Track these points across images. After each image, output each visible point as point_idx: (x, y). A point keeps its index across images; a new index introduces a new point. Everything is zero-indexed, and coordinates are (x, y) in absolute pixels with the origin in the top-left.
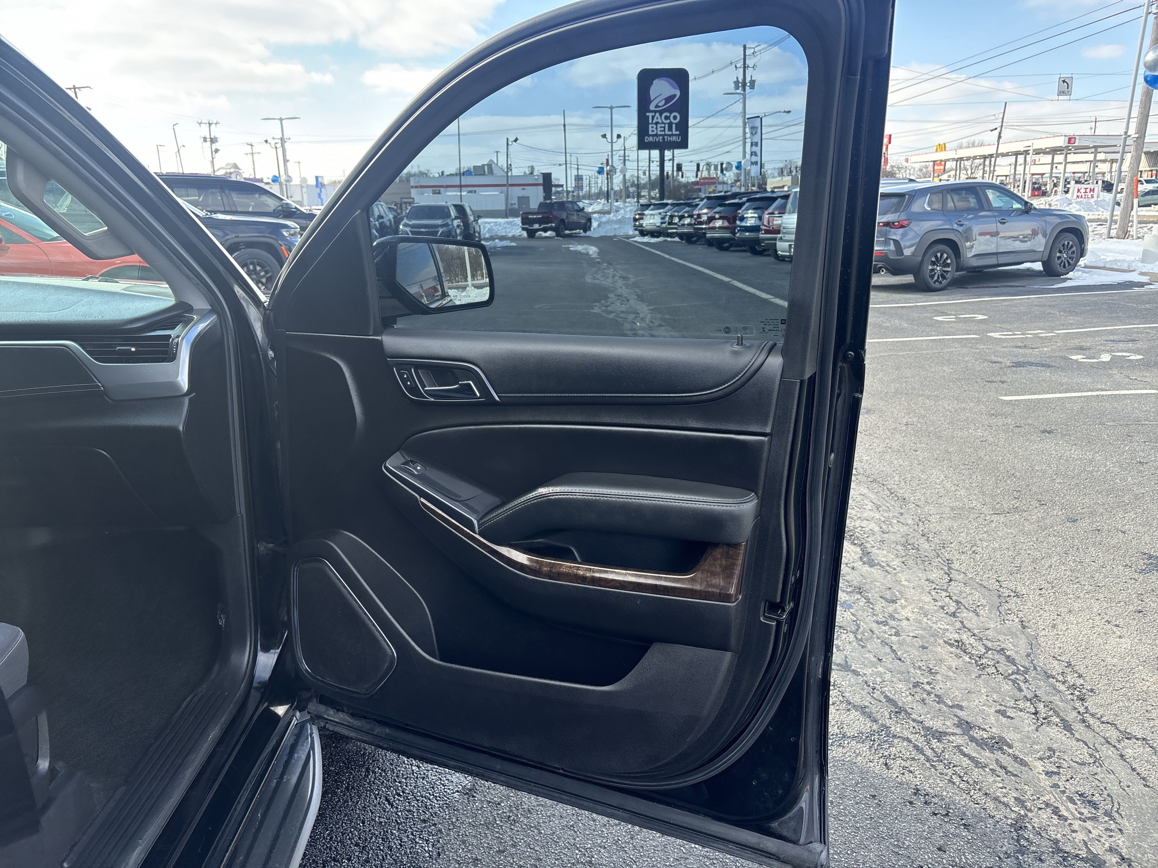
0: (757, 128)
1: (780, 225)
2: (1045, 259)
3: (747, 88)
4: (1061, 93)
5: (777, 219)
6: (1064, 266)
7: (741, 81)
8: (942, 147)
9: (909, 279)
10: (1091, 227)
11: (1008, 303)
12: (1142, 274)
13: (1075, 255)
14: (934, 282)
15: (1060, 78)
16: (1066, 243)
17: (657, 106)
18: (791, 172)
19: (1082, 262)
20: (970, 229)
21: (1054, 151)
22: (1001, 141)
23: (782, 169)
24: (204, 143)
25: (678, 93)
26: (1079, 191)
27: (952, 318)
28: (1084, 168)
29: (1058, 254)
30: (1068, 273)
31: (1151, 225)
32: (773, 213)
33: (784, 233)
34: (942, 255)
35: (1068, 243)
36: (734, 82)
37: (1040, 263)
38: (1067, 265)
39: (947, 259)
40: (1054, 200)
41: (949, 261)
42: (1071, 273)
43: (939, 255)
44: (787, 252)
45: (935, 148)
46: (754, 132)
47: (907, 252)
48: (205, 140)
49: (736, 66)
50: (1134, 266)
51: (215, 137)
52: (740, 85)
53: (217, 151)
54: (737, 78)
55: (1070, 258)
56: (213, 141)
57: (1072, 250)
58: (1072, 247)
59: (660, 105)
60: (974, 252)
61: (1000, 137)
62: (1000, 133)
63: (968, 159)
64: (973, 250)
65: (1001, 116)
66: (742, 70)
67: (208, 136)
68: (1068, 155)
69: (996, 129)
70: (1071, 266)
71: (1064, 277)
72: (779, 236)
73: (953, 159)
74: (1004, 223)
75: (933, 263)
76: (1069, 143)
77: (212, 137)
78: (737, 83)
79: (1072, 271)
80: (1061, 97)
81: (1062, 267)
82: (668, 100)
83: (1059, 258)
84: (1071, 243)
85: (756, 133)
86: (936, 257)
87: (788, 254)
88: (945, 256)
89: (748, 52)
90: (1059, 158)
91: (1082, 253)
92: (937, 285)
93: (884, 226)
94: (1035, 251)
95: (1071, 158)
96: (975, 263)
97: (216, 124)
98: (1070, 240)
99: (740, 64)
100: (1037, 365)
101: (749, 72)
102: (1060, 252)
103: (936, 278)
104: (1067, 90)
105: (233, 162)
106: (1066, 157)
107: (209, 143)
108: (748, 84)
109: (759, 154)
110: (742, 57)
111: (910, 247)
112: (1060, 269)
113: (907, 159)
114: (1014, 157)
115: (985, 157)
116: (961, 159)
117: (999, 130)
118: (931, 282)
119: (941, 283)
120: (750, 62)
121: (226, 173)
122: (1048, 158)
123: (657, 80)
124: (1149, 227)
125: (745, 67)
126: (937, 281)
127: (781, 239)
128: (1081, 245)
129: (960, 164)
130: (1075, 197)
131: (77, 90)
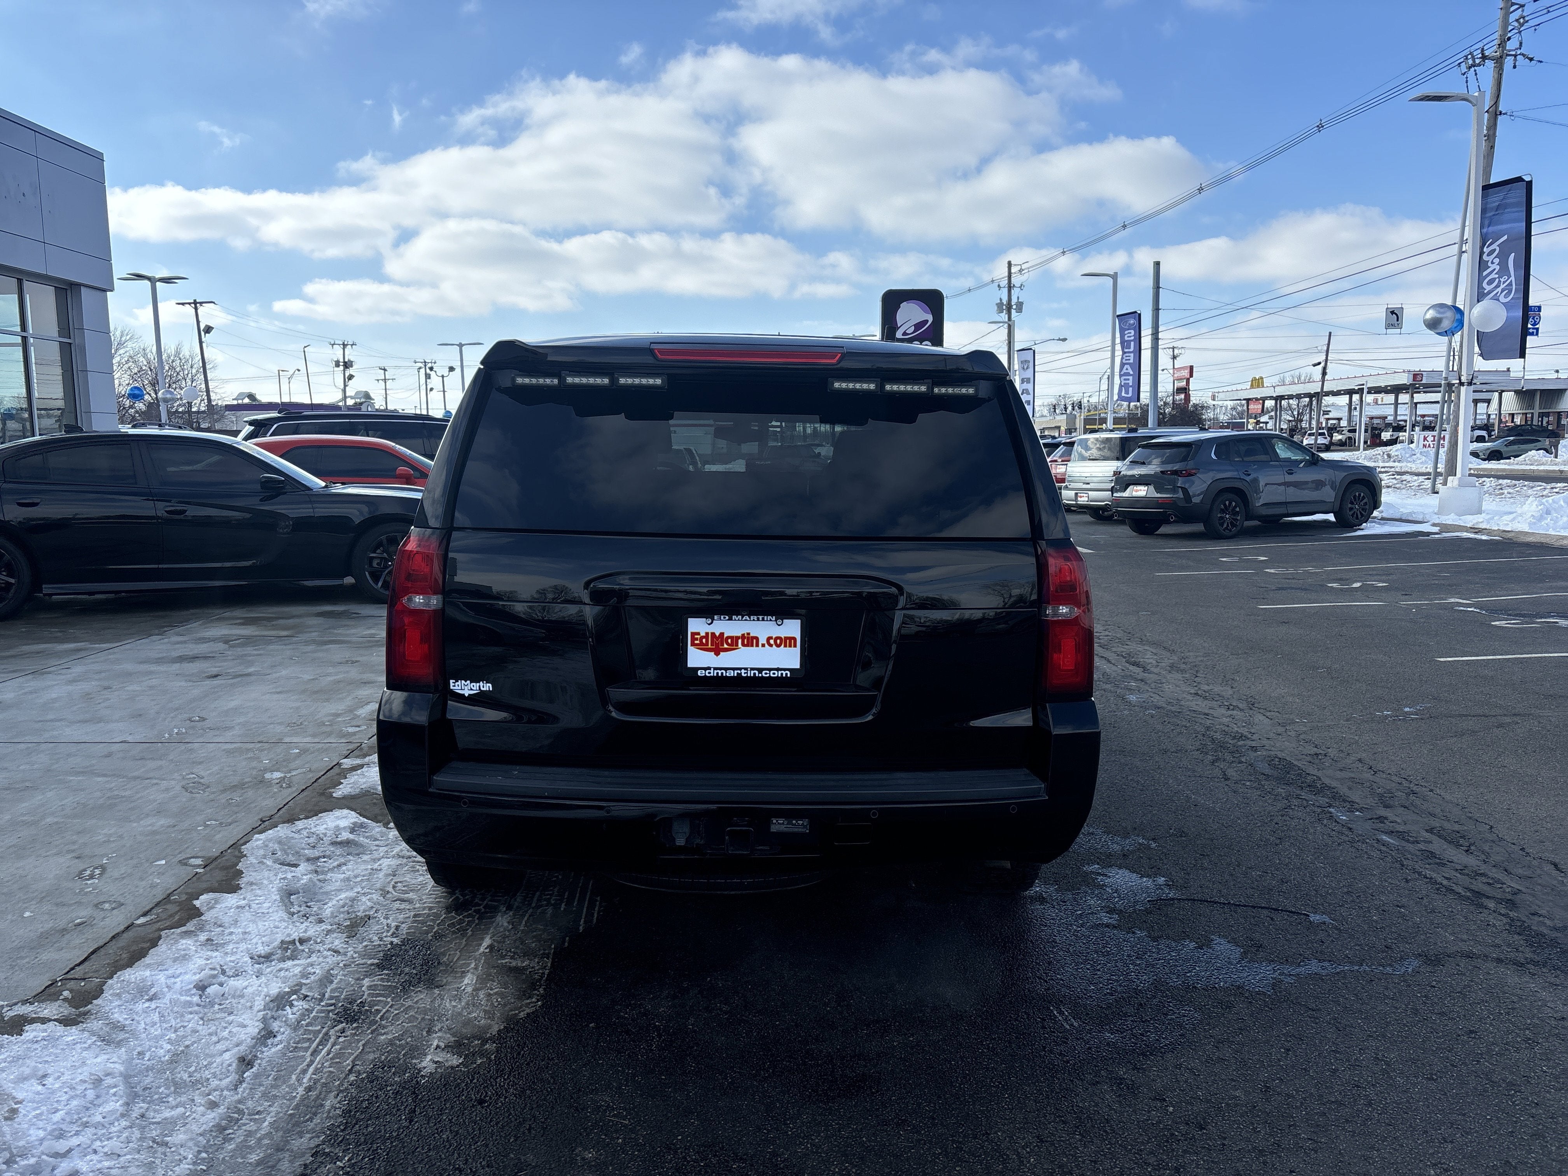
0: (1029, 362)
1: (1065, 474)
2: (1337, 508)
3: (1013, 312)
4: (1389, 326)
5: (1061, 466)
6: (1357, 518)
7: (1005, 303)
8: (1257, 383)
9: (1200, 527)
10: (1385, 479)
11: (1292, 548)
12: (1434, 525)
13: (1367, 507)
14: (1224, 530)
15: (1387, 308)
16: (1357, 494)
17: (905, 334)
18: (1066, 409)
19: (1375, 513)
20: (1256, 480)
21: (1396, 390)
22: (1327, 377)
23: (1055, 406)
24: (336, 369)
25: (930, 318)
26: (1425, 439)
27: (1236, 559)
28: (1435, 410)
29: (1350, 506)
30: (1361, 525)
31: (1484, 479)
32: (1056, 461)
33: (1069, 481)
34: (1230, 504)
35: (1360, 495)
36: (997, 304)
37: (1332, 514)
38: (1359, 516)
39: (1235, 507)
40: (1394, 450)
41: (1238, 509)
42: (1364, 524)
43: (1227, 503)
44: (1073, 501)
45: (1250, 383)
46: (1025, 367)
47: (1196, 500)
48: (337, 364)
49: (999, 286)
50: (1428, 518)
51: (349, 361)
52: (1004, 307)
53: (351, 377)
54: (1001, 300)
55: (1363, 509)
56: (347, 365)
57: (1364, 501)
58: (1364, 498)
59: (908, 332)
60: (1262, 502)
61: (1324, 373)
62: (1325, 369)
63: (1290, 397)
64: (1261, 500)
65: (1325, 348)
66: (1006, 290)
67: (342, 360)
68: (1415, 395)
69: (1319, 363)
70: (1366, 517)
71: (1357, 527)
72: (1064, 484)
73: (1271, 398)
74: (1292, 474)
75: (1222, 511)
76: (1414, 381)
77: (346, 360)
78: (1000, 305)
79: (1366, 522)
80: (1389, 331)
81: (1354, 518)
82: (918, 326)
83: (1351, 509)
84: (1362, 494)
85: (1027, 368)
86: (1225, 505)
87: (1074, 502)
88: (1234, 504)
89: (1013, 270)
90: (1404, 398)
91: (1376, 504)
92: (1227, 533)
93: (1171, 474)
94: (1325, 502)
95: (1418, 398)
96: (1265, 512)
97: (352, 345)
98: (1361, 492)
99: (1005, 283)
100: (1296, 589)
101: (1015, 293)
102: (1352, 503)
103: (1225, 525)
104: (1396, 322)
105: (364, 390)
106: (1412, 397)
107: (342, 368)
108: (1014, 307)
109: (1032, 393)
110: (1007, 274)
111: (1199, 495)
112: (1353, 520)
113: (1214, 396)
114: (1348, 396)
115: (1310, 396)
116: (1282, 398)
117: (1323, 364)
118: (1221, 529)
119: (1230, 531)
120: (1015, 280)
121: (356, 403)
122: (1391, 398)
123: (905, 303)
124: (1480, 482)
125: (1010, 287)
126: (1226, 528)
127: (1066, 488)
128: (1374, 498)
129: (1281, 403)
130: (1421, 446)
131: (198, 305)
